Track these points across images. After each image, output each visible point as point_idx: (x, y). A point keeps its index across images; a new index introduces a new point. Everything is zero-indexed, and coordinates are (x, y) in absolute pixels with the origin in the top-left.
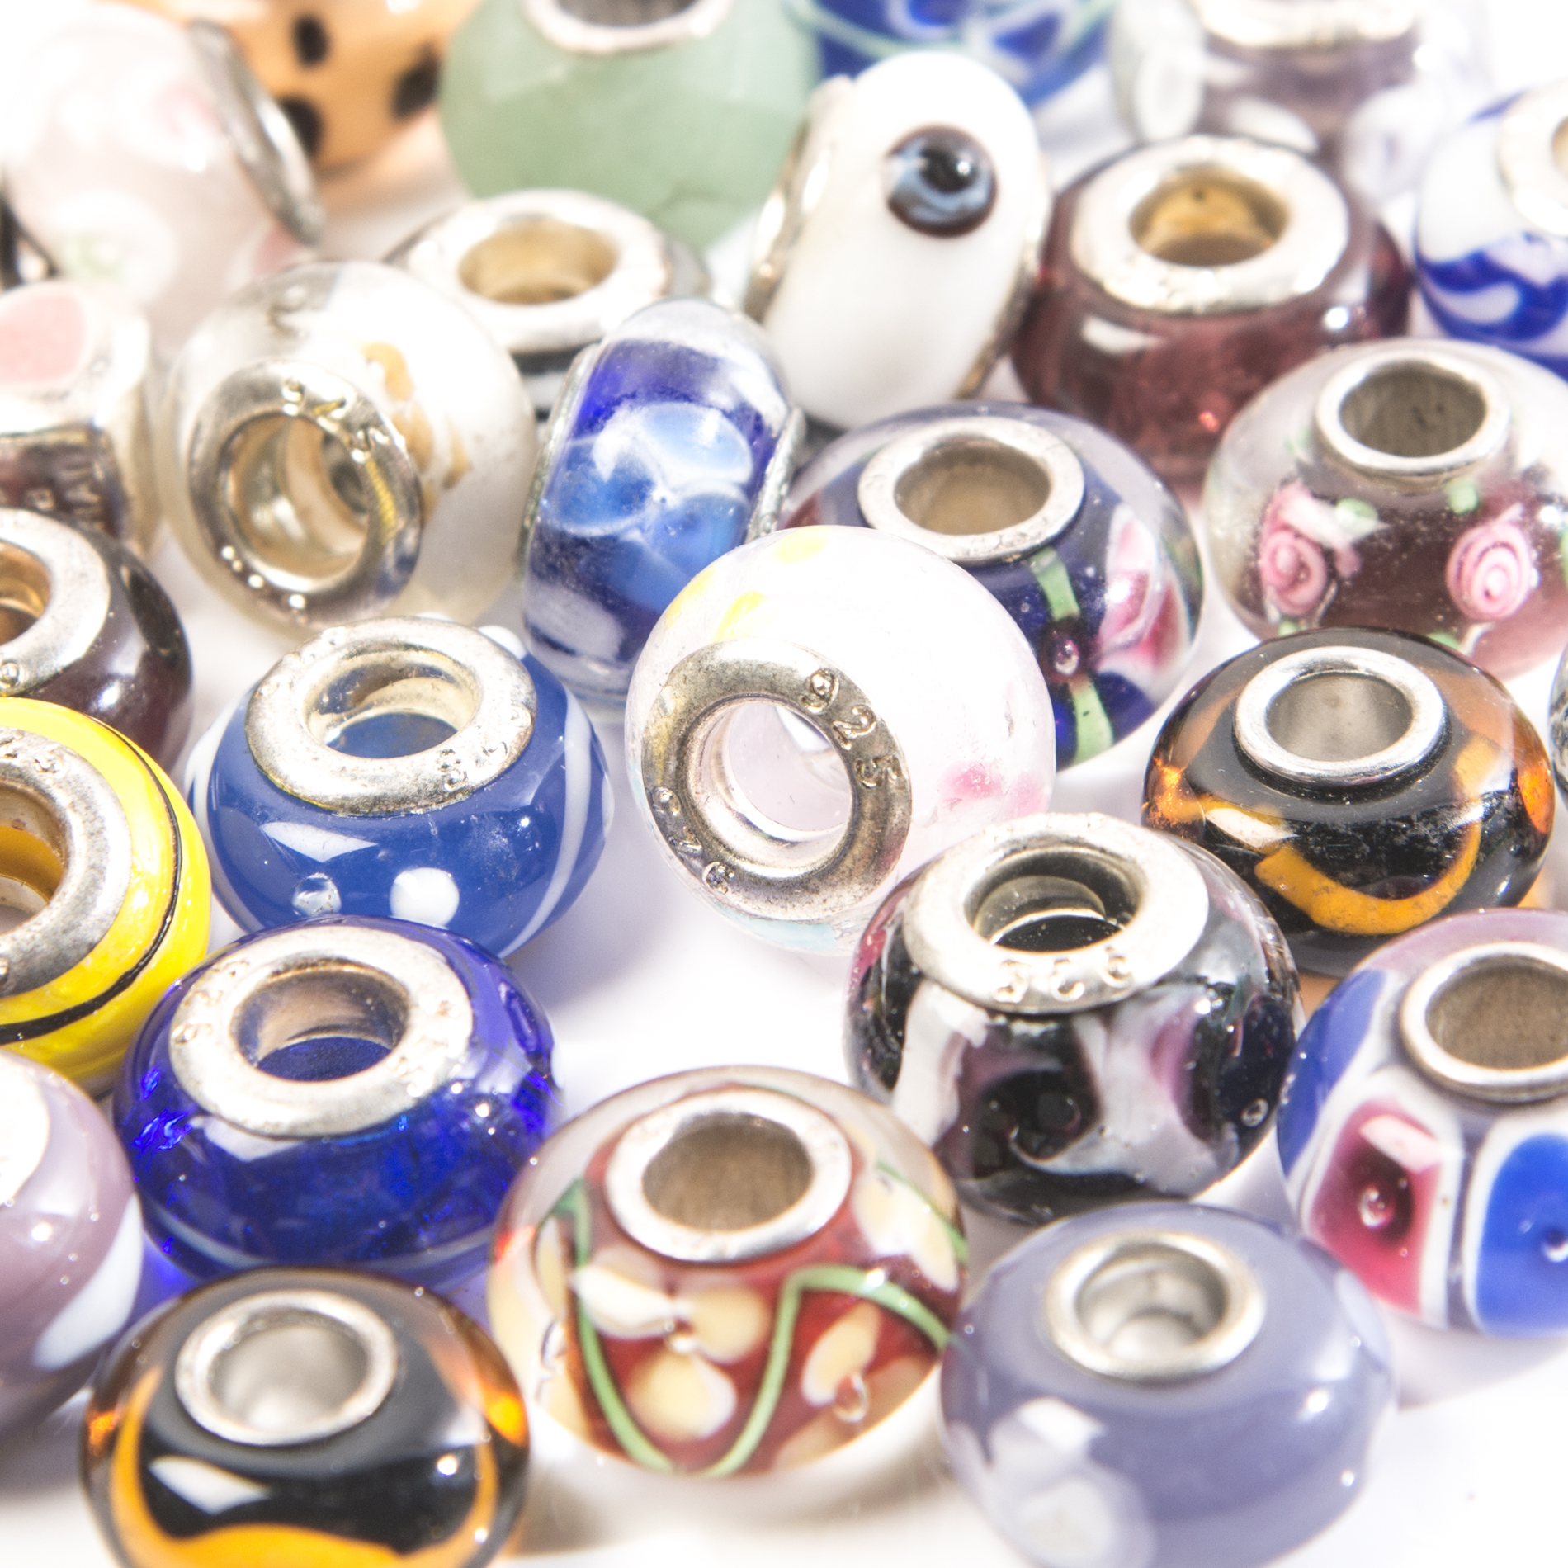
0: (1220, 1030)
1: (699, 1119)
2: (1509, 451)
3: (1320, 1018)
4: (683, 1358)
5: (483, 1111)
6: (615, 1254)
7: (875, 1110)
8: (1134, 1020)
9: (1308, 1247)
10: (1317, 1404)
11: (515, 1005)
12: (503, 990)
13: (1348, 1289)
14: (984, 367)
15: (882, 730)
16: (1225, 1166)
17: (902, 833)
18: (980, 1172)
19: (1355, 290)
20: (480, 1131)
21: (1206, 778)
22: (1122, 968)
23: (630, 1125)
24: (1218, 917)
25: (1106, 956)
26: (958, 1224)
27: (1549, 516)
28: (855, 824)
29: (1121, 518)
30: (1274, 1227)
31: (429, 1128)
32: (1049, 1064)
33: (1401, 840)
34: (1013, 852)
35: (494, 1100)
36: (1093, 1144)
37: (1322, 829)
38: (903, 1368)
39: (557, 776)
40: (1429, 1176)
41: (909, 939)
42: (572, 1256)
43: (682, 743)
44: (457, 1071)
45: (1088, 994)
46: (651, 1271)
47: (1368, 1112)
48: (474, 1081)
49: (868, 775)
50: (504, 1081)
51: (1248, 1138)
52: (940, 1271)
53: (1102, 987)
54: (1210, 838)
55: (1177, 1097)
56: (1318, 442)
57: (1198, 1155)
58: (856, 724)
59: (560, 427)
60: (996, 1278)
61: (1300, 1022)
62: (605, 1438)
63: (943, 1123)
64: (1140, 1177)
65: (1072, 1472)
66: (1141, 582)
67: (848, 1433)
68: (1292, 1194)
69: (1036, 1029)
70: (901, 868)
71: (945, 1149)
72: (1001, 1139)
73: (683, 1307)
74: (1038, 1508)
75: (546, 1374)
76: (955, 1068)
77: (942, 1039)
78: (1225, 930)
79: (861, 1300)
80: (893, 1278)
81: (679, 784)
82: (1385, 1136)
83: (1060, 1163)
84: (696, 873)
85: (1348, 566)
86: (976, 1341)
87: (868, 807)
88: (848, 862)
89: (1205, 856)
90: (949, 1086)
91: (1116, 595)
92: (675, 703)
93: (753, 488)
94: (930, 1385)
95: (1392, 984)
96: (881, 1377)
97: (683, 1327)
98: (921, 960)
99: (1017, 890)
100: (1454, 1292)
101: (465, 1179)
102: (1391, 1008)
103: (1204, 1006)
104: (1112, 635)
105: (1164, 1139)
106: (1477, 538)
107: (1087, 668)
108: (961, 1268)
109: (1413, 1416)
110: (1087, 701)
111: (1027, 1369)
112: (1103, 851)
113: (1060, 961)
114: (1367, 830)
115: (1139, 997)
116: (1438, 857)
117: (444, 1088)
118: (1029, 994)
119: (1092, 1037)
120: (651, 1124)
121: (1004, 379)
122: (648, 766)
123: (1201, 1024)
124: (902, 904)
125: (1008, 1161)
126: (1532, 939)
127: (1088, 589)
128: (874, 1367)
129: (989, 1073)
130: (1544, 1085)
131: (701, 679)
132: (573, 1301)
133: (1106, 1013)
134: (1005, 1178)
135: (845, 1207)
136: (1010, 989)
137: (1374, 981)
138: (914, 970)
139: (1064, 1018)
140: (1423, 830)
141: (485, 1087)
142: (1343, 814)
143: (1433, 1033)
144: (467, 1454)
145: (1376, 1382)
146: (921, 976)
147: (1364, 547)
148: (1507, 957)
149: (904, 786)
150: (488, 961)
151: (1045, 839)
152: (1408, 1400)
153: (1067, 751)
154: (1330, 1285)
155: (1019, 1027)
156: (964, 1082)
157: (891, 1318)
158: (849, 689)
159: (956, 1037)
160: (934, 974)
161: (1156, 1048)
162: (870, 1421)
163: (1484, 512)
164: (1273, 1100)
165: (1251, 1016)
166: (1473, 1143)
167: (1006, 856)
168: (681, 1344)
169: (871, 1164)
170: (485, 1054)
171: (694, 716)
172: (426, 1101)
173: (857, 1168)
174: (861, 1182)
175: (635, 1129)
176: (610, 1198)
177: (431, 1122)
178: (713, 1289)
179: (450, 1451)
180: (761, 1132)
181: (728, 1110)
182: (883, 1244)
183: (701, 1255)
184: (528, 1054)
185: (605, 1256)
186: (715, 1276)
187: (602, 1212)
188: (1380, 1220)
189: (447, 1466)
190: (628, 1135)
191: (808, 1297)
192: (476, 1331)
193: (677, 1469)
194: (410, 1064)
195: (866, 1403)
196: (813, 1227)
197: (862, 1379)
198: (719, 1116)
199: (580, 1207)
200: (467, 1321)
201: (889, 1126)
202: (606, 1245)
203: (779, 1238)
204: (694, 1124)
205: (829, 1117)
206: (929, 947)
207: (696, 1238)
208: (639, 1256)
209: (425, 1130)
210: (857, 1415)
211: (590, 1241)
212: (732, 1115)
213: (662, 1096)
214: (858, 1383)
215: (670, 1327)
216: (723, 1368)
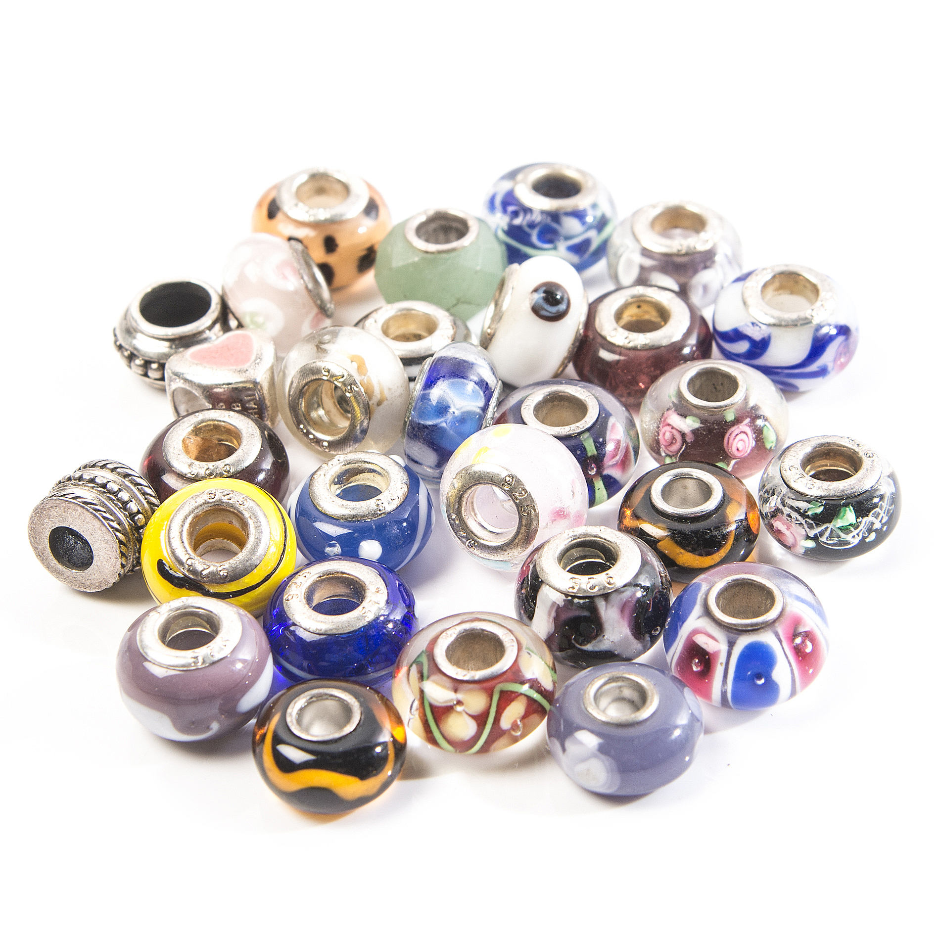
0: (645, 602)
1: (466, 630)
2: (746, 399)
3: (679, 599)
4: (459, 713)
5: (390, 626)
6: (437, 677)
7: (525, 628)
8: (615, 598)
9: (674, 678)
10: (677, 733)
11: (402, 589)
12: (397, 582)
13: (688, 693)
14: (564, 365)
15: (529, 495)
16: (645, 649)
17: (536, 531)
18: (561, 650)
19: (693, 340)
20: (389, 632)
21: (640, 513)
22: (612, 581)
23: (442, 633)
24: (645, 563)
25: (606, 577)
26: (554, 669)
27: (759, 422)
28: (519, 528)
29: (612, 421)
30: (662, 672)
31: (372, 632)
32: (586, 613)
33: (708, 537)
34: (574, 539)
35: (395, 622)
36: (600, 641)
37: (680, 532)
38: (535, 717)
39: (416, 508)
40: (716, 654)
41: (538, 570)
42: (422, 677)
43: (460, 498)
44: (382, 612)
45: (599, 590)
46: (449, 684)
47: (695, 632)
48: (388, 616)
49: (524, 511)
50: (398, 616)
51: (654, 639)
52: (547, 684)
53: (605, 587)
54: (641, 535)
55: (629, 626)
56: (680, 395)
57: (637, 645)
58: (520, 493)
59: (418, 386)
60: (567, 687)
61: (673, 600)
62: (432, 740)
63: (549, 632)
64: (616, 652)
65: (594, 756)
66: (618, 443)
67: (515, 740)
68: (669, 660)
69: (582, 601)
70: (535, 543)
71: (549, 641)
72: (569, 639)
73: (460, 696)
74: (581, 767)
75: (412, 717)
76: (553, 614)
77: (550, 604)
78: (647, 568)
79: (521, 694)
80: (531, 687)
81: (459, 513)
82: (701, 640)
83: (589, 647)
84: (464, 543)
85: (689, 439)
86: (560, 709)
87: (524, 522)
88: (517, 540)
89: (640, 541)
90: (551, 620)
91: (610, 447)
92: (458, 485)
93: (485, 409)
94: (543, 725)
95: (704, 587)
96: (526, 720)
97: (459, 703)
98: (542, 577)
99: (575, 553)
100: (724, 694)
101: (384, 650)
102: (704, 596)
103: (639, 594)
104: (608, 462)
105: (625, 639)
106: (735, 430)
107: (599, 473)
108: (554, 683)
109: (709, 736)
110: (599, 484)
111: (578, 720)
112: (605, 539)
113: (590, 578)
114: (696, 533)
115: (617, 591)
116: (720, 542)
117: (378, 618)
118: (579, 589)
119: (601, 604)
120: (449, 632)
121: (571, 369)
122: (448, 506)
123: (638, 600)
124: (536, 557)
125: (572, 646)
126: (753, 574)
127: (600, 446)
128: (523, 718)
129: (564, 616)
130: (756, 624)
131: (467, 477)
132: (422, 692)
133: (606, 596)
134: (570, 652)
135: (516, 661)
136: (573, 588)
137: (698, 586)
138: (540, 580)
139: (591, 598)
140: (715, 533)
141: (392, 618)
142: (687, 527)
143: (718, 606)
144: (385, 744)
145: (697, 725)
146: (542, 582)
147: (695, 432)
148: (744, 579)
149: (537, 515)
150: (391, 573)
151: (585, 535)
152: (707, 731)
153: (592, 502)
154: (682, 692)
155: (576, 600)
156: (556, 619)
157: (530, 700)
158: (519, 481)
159: (554, 603)
160: (547, 582)
161: (622, 610)
162: (523, 736)
163: (737, 421)
164: (662, 626)
165: (656, 597)
166: (731, 644)
167: (572, 541)
168: (459, 708)
169: (524, 647)
170: (392, 606)
171: (464, 489)
172: (372, 622)
173: (520, 648)
174: (521, 654)
175: (444, 634)
176: (435, 658)
177: (373, 630)
178: (470, 690)
179: (379, 744)
180: (487, 635)
181: (475, 628)
182: (528, 675)
183: (466, 678)
184: (406, 605)
185: (433, 678)
186: (471, 686)
187: (432, 662)
188: (699, 669)
189: (378, 749)
190: (441, 636)
191: (503, 693)
192: (388, 702)
193: (456, 751)
194: (366, 610)
195: (521, 729)
196: (505, 669)
197: (520, 721)
198: (473, 630)
199: (424, 660)
200: (385, 699)
201: (531, 634)
202: (433, 674)
203: (493, 673)
204: (463, 632)
205: (510, 631)
206: (545, 572)
207: (465, 672)
208: (445, 678)
209: (371, 632)
210: (519, 733)
211: (428, 672)
212: (477, 629)
213: (453, 622)
214: (519, 723)
215: (455, 702)
216: (473, 717)
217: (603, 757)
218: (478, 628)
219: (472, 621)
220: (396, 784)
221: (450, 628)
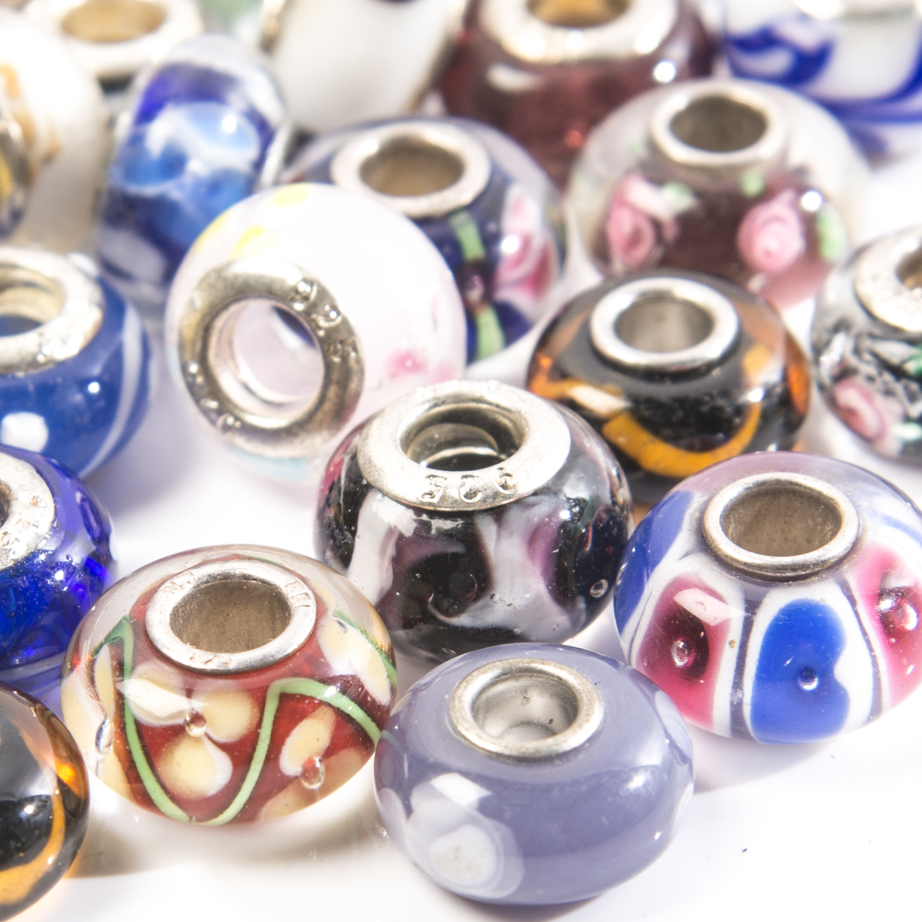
0: (577, 530)
1: (213, 577)
2: (784, 154)
3: (646, 527)
4: (197, 740)
5: (60, 575)
6: (151, 667)
7: (336, 577)
8: (515, 517)
9: (636, 675)
10: (637, 782)
11: (87, 506)
12: (78, 496)
13: (663, 703)
14: (419, 99)
15: (345, 322)
16: (577, 627)
17: (357, 396)
18: (407, 624)
19: (680, 51)
20: (56, 588)
21: (571, 365)
22: (510, 482)
23: (163, 582)
24: (576, 453)
25: (499, 473)
26: (390, 657)
27: (810, 202)
28: (325, 387)
29: (514, 194)
30: (613, 662)
31: (23, 582)
32: (457, 548)
33: (705, 409)
34: (436, 405)
35: (67, 567)
36: (485, 607)
37: (651, 402)
38: (349, 755)
39: (117, 358)
40: (721, 628)
41: (361, 461)
42: (120, 669)
43: (206, 330)
44: (42, 545)
45: (484, 500)
46: (175, 678)
47: (679, 585)
48: (55, 553)
49: (336, 352)
50: (76, 554)
51: (594, 607)
52: (380, 691)
53: (496, 495)
54: (573, 405)
55: (545, 573)
56: (653, 147)
57: (558, 617)
58: (327, 317)
59: (125, 121)
60: (415, 692)
61: (632, 527)
62: (143, 798)
63: (382, 590)
64: (517, 631)
65: (470, 820)
66: (526, 243)
67: (310, 798)
68: (625, 645)
69: (448, 525)
70: (356, 419)
71: (383, 607)
72: (421, 601)
73: (198, 704)
74: (442, 846)
75: (100, 757)
76: (391, 551)
77: (383, 531)
78: (581, 460)
79: (322, 703)
80: (344, 691)
81: (203, 360)
82: (690, 601)
83: (463, 620)
84: (213, 422)
85: (670, 233)
86: (402, 735)
87: (335, 376)
88: (319, 415)
89: (570, 414)
90: (387, 564)
91: (509, 246)
92: (201, 301)
93: (259, 164)
94: (368, 769)
95: (697, 500)
96: (333, 759)
97: (197, 718)
98: (370, 476)
99: (437, 433)
100: (736, 710)
101: (47, 619)
102: (697, 515)
103: (565, 515)
104: (507, 274)
105: (535, 606)
106: (762, 214)
107: (488, 297)
108: (393, 690)
109: (704, 798)
110: (488, 321)
111: (438, 752)
112: (498, 406)
113: (466, 477)
114: (682, 402)
115: (520, 502)
116: (729, 421)
117: (34, 555)
118: (443, 498)
119: (488, 530)
120: (178, 580)
121: (434, 105)
122: (181, 347)
123: (564, 525)
124: (357, 440)
125: (428, 618)
126: (796, 471)
127: (490, 240)
128: (329, 753)
129: (413, 555)
130: (804, 566)
131: (220, 285)
132: (120, 699)
133: (498, 513)
134: (425, 628)
135: (312, 636)
136: (431, 494)
137: (686, 498)
138: (365, 482)
139: (468, 516)
140: (721, 402)
141: (62, 558)
142: (665, 391)
143: (725, 530)
144: (44, 802)
145: (682, 770)
146: (369, 487)
147: (684, 220)
148: (778, 482)
149: (359, 361)
150: (69, 476)
151: (457, 398)
152: (700, 788)
153: (473, 353)
154: (652, 702)
155: (438, 524)
156: (396, 561)
157: (342, 717)
158: (323, 294)
159: (391, 531)
160: (378, 485)
161: (532, 539)
162: (325, 790)
163: (767, 195)
164: (612, 582)
165: (600, 519)
166: (752, 606)
167: (431, 408)
168: (195, 731)
169: (330, 613)
170: (63, 535)
171: (214, 311)
172: (22, 564)
173: (321, 611)
174: (323, 622)
175: (168, 584)
176: (148, 629)
177: (25, 578)
178: (218, 692)
179: (31, 800)
180: (256, 588)
181: (232, 572)
182: (340, 667)
183: (210, 667)
184: (93, 538)
185: (142, 668)
186: (221, 682)
187: (143, 637)
188: (686, 661)
189: (29, 810)
190: (162, 587)
191: (284, 697)
192: (53, 719)
193: (191, 818)
194: (11, 538)
195: (323, 778)
196: (290, 650)
197: (320, 761)
198: (226, 577)
199: (128, 636)
200: (48, 713)
201: (346, 589)
202: (145, 659)
203: (265, 657)
204: (207, 582)
205: (303, 579)
206: (375, 466)
207: (209, 655)
208: (167, 668)
209: (20, 582)
210: (316, 786)
211: (134, 656)
212: (234, 576)
213: (186, 563)
214: (318, 765)
215: (188, 719)
216: (224, 747)
217: (488, 822)
218: (237, 572)
219: (226, 559)
220: (64, 886)
221: (181, 573)
